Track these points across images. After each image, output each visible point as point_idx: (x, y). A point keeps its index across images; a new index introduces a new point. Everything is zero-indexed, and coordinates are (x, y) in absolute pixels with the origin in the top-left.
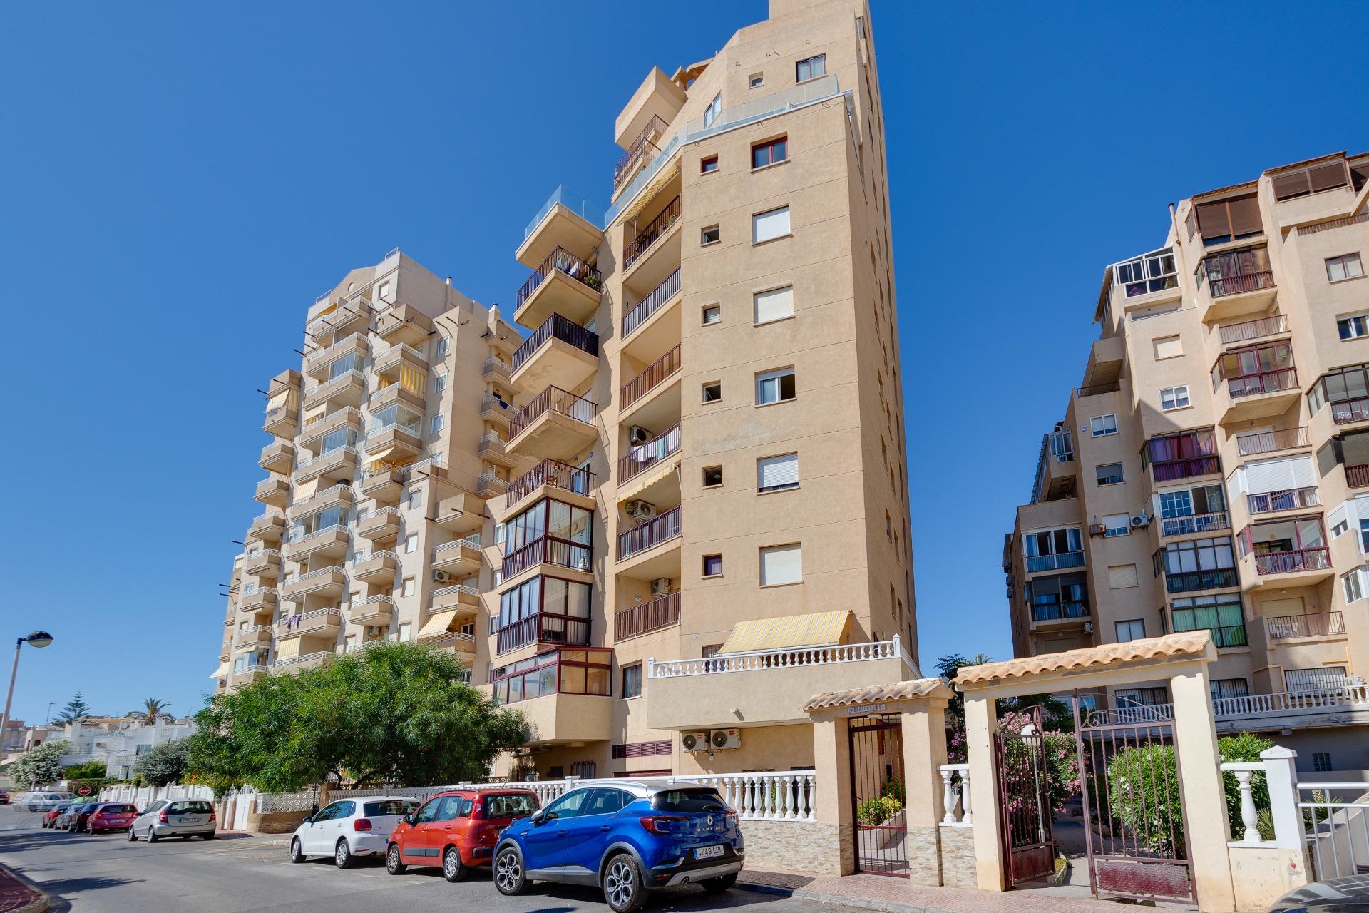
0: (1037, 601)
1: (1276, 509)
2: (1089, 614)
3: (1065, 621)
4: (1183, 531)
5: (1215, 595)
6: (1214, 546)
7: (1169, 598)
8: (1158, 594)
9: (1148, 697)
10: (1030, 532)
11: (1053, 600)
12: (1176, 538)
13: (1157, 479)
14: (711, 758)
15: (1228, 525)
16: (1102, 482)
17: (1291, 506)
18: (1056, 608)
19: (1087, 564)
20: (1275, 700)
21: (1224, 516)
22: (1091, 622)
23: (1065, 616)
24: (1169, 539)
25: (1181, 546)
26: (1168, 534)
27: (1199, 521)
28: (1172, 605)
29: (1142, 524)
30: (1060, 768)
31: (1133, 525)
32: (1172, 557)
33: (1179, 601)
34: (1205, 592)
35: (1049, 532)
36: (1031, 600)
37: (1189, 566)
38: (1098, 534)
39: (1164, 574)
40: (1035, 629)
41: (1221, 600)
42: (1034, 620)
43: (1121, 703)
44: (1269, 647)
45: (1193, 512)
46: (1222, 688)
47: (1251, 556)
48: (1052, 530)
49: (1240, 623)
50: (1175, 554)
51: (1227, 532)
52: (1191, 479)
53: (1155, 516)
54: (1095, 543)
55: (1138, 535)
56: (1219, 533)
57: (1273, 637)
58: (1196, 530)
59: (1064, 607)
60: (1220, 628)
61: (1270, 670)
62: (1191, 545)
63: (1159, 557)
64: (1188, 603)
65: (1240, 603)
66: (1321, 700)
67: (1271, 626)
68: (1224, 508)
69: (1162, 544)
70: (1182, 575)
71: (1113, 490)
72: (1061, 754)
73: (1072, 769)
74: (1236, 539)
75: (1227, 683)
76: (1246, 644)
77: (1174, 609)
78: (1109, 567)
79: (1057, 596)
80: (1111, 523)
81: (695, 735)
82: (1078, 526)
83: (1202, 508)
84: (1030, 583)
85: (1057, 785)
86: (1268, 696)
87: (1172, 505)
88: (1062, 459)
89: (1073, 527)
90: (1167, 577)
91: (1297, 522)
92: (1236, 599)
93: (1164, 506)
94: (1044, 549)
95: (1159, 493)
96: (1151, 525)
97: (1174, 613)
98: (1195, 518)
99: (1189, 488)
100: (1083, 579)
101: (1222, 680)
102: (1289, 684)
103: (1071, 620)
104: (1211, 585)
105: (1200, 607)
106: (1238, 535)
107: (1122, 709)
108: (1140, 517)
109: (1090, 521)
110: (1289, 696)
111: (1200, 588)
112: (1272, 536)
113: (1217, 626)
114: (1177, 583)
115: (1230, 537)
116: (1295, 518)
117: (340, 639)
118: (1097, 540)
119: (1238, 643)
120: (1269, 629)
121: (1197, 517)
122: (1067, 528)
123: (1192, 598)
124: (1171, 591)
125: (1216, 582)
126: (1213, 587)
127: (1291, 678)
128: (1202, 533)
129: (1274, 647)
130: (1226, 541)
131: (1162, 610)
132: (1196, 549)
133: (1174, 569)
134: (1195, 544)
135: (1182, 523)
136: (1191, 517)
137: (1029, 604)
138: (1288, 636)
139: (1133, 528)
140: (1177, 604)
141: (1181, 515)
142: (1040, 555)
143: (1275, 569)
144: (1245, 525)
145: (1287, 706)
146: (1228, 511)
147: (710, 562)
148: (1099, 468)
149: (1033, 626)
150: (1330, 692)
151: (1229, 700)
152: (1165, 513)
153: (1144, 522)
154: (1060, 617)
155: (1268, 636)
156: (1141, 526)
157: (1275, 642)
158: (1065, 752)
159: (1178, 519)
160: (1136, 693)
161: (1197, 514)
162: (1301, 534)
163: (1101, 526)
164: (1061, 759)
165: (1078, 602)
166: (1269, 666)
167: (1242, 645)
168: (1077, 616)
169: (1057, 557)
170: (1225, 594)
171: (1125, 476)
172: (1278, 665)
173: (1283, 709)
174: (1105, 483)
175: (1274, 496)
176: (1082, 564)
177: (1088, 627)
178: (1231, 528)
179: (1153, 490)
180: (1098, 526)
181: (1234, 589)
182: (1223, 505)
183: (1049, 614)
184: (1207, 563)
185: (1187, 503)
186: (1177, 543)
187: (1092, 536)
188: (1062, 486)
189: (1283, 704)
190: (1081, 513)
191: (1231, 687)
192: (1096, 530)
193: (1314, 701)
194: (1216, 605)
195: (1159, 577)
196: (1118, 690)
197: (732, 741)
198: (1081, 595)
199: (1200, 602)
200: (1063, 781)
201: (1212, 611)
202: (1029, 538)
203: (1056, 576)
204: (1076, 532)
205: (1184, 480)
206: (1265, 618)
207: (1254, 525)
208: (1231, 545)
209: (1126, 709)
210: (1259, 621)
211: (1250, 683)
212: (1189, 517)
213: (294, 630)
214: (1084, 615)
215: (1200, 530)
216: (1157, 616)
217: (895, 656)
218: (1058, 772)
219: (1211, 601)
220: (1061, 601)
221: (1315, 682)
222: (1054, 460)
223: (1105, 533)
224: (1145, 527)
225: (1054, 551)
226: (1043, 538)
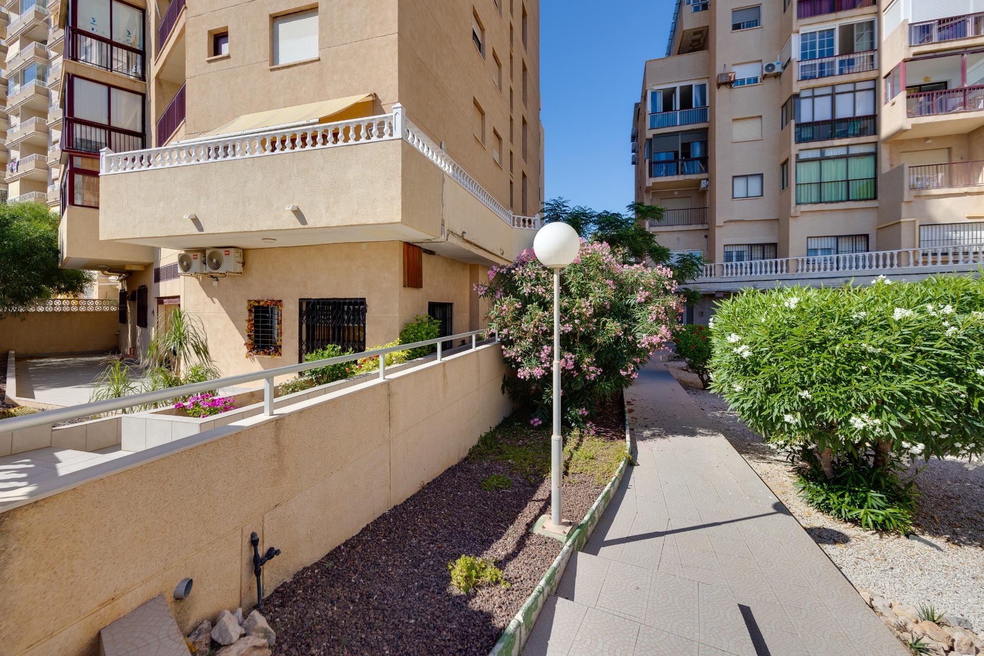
0: (656, 158)
1: (942, 40)
2: (706, 171)
3: (681, 178)
4: (822, 75)
5: (848, 146)
6: (854, 92)
7: (795, 148)
8: (784, 145)
9: (757, 253)
10: (656, 88)
11: (671, 156)
12: (813, 83)
13: (800, 16)
14: (215, 283)
15: (876, 66)
16: (736, 27)
17: (962, 35)
18: (674, 165)
19: (710, 120)
20: (903, 257)
21: (872, 57)
22: (707, 180)
23: (682, 173)
24: (805, 84)
25: (817, 92)
26: (804, 78)
27: (842, 63)
28: (797, 156)
29: (775, 71)
30: (638, 315)
31: (765, 72)
32: (805, 105)
33: (805, 152)
34: (837, 142)
35: (675, 88)
36: (650, 158)
37: (823, 112)
38: (725, 84)
39: (793, 122)
40: (651, 185)
41: (854, 150)
42: (650, 176)
43: (728, 257)
44: (906, 199)
45: (837, 52)
46: (840, 244)
47: (901, 97)
48: (678, 85)
49: (871, 175)
50: (809, 101)
51: (873, 74)
52: (841, 14)
53: (792, 58)
54: (722, 94)
55: (770, 84)
56: (863, 76)
57: (913, 188)
58: (837, 72)
59: (682, 165)
60: (848, 181)
61: (903, 225)
62: (828, 90)
63: (791, 105)
64: (817, 154)
65: (875, 155)
66: (961, 257)
67: (912, 176)
68: (873, 47)
69: (796, 90)
70: (813, 124)
71: (748, 35)
72: (640, 297)
73: (655, 317)
74: (883, 81)
75: (847, 238)
76: (875, 198)
77: (799, 161)
78: (733, 120)
79: (676, 154)
80: (741, 73)
81: (191, 255)
82: (705, 81)
83: (848, 48)
84: (650, 140)
85: (630, 338)
86: (895, 252)
87: (813, 45)
88: (696, 9)
89: (701, 82)
90: (797, 125)
91: (965, 56)
92: (870, 149)
93: (804, 47)
94: (668, 106)
95: (801, 33)
96: (785, 73)
97: (799, 165)
98: (837, 60)
99: (836, 25)
100: (704, 136)
101: (841, 236)
102: (922, 239)
103: (688, 177)
104: (845, 135)
105: (829, 158)
106: (885, 77)
107: (729, 264)
108: (775, 63)
109: (719, 70)
110: (921, 252)
111: (832, 137)
112: (926, 78)
113: (844, 178)
114: (806, 133)
115: (875, 80)
116: (963, 50)
117: (49, 182)
118: (724, 90)
119: (865, 197)
120: (908, 179)
121: (841, 58)
122: (694, 83)
123: (821, 148)
124: (799, 140)
125: (851, 132)
126: (847, 136)
127: (926, 233)
128: (844, 76)
129: (912, 199)
130: (870, 85)
131: (785, 164)
132: (833, 95)
133: (805, 117)
134: (833, 89)
135: (822, 66)
136: (833, 58)
137: (647, 161)
138: (927, 188)
139: (764, 77)
140: (803, 156)
141: (821, 57)
142: (664, 111)
143: (929, 111)
144: (900, 60)
145: (916, 263)
146: (879, 50)
147: (218, 39)
148: (734, 11)
149: (649, 182)
150: (974, 250)
151: (847, 255)
152: (804, 57)
153: (778, 69)
154: (677, 173)
155: (906, 187)
156: (772, 74)
157: (914, 193)
158: (647, 293)
159: (818, 62)
160: (745, 248)
161: (841, 54)
162: (968, 71)
163: (730, 75)
164: (640, 304)
165: (697, 159)
166: (902, 220)
167: (871, 199)
168: (694, 173)
169: (681, 113)
170: (859, 144)
171: (764, 20)
172: (913, 219)
173: (912, 266)
174: (740, 28)
175: (942, 25)
176: (705, 121)
177: (703, 184)
178: (879, 69)
179: (794, 28)
180: (726, 74)
181: (872, 138)
182: (872, 44)
183: (667, 171)
184: (844, 110)
185: (831, 43)
186: (813, 89)
187: (719, 85)
188: (694, 41)
189: (912, 261)
190: (710, 64)
191: (851, 244)
192: (724, 80)
193: (951, 258)
194: (847, 157)
195: (787, 127)
196: (727, 245)
197: (230, 263)
198: (701, 151)
199: (829, 153)
200: (638, 335)
201: (842, 163)
202: (654, 94)
203: (676, 134)
204: (702, 88)
205: (833, 16)
206: (906, 167)
207: (912, 60)
208: (875, 90)
209: (734, 263)
210: (898, 172)
211: (872, 240)
212: (831, 59)
213: (15, 174)
214: (701, 172)
215: (841, 73)
216: (777, 172)
217: (395, 137)
218: (635, 321)
219: (842, 151)
220: (680, 158)
221: (954, 238)
222: (688, 9)
223: (733, 82)
224: (778, 75)
225: (678, 107)
226: (668, 96)
